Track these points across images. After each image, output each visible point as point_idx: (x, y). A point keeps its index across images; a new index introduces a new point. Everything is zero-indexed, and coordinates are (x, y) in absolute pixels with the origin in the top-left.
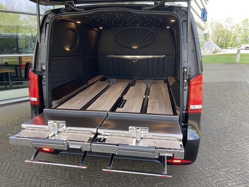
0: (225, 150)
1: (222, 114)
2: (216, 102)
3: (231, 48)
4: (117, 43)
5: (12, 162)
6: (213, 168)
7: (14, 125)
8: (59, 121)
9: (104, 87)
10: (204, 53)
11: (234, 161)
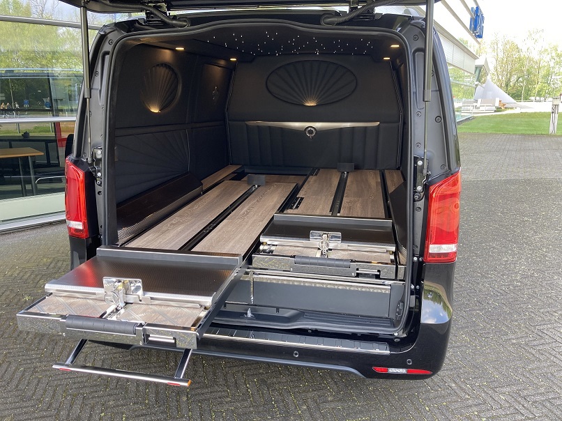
0: (513, 344)
1: (510, 258)
2: (497, 228)
3: (538, 98)
4: (269, 92)
5: (29, 362)
6: (483, 385)
7: (39, 277)
8: (127, 280)
9: (237, 194)
10: (475, 111)
11: (533, 369)
